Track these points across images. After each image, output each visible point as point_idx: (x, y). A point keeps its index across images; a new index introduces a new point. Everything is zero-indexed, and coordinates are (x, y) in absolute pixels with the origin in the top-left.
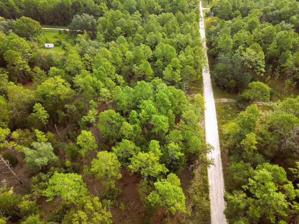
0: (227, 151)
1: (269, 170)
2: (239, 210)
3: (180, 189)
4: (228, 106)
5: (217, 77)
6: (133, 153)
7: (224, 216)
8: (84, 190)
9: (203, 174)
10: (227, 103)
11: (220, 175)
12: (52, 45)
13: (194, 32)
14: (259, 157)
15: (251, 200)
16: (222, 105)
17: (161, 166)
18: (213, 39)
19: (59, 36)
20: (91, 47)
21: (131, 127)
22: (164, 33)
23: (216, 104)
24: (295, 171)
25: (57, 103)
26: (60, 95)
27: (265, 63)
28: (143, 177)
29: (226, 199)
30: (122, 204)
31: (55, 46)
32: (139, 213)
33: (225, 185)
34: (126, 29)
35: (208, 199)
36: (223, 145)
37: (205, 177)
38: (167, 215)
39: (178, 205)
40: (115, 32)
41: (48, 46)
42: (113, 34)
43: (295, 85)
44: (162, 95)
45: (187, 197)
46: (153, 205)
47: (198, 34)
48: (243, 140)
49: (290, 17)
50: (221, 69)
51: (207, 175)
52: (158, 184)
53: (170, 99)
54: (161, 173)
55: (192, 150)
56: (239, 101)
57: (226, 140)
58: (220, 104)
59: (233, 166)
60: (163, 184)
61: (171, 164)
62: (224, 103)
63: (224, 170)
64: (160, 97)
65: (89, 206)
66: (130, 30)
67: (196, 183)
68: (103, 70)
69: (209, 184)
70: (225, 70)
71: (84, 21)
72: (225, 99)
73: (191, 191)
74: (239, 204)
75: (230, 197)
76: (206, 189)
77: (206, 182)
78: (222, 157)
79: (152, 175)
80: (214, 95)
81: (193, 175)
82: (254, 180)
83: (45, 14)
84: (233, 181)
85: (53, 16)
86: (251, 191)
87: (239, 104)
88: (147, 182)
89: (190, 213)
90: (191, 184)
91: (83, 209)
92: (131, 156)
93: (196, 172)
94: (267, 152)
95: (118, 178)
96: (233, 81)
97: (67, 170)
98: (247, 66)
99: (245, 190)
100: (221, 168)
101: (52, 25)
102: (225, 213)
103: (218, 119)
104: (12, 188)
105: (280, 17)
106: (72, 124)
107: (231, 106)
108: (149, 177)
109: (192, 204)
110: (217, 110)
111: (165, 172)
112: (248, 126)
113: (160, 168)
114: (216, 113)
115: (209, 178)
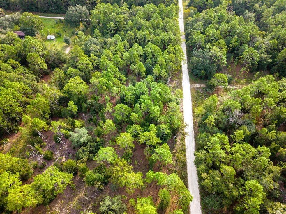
0: (198, 124)
1: (218, 137)
2: (202, 160)
3: (169, 152)
4: (200, 90)
5: (192, 68)
6: (140, 132)
7: (194, 163)
8: (116, 156)
9: (182, 140)
10: (199, 88)
11: (193, 140)
12: (53, 37)
13: (175, 28)
14: (215, 129)
15: (208, 154)
16: (195, 90)
17: (157, 139)
18: (190, 31)
19: (56, 26)
20: (93, 45)
21: (137, 115)
22: (150, 29)
23: (191, 89)
24: (234, 137)
25: (80, 98)
26: (81, 92)
27: (226, 57)
28: (147, 146)
29: (195, 155)
30: (136, 161)
31: (56, 37)
32: (145, 166)
33: (196, 146)
34: (118, 23)
35: (185, 155)
36: (195, 120)
37: (183, 142)
38: (161, 166)
39: (169, 160)
40: (108, 27)
41: (50, 38)
42: (107, 29)
43: (248, 72)
44: (154, 92)
45: (173, 155)
46: (155, 161)
47: (178, 28)
48: (206, 120)
49: (254, 5)
50: (195, 62)
51: (184, 140)
52: (157, 149)
53: (160, 93)
54: (158, 143)
55: (175, 127)
56: (208, 87)
57: (197, 117)
58: (194, 89)
59: (200, 136)
60: (160, 150)
61: (162, 136)
62: (197, 88)
63: (195, 137)
64: (153, 94)
65: (120, 163)
66: (121, 24)
67: (178, 146)
68: (110, 72)
69: (186, 146)
70: (198, 63)
71: (78, 13)
72: (198, 85)
73: (175, 151)
74: (202, 157)
75: (197, 153)
76: (183, 150)
77: (184, 145)
78: (194, 129)
79: (153, 145)
80: (190, 81)
81: (176, 141)
82: (210, 143)
83: (39, 3)
84: (199, 144)
85: (47, 5)
86: (208, 149)
87: (207, 89)
88: (150, 148)
89: (174, 164)
90: (174, 147)
91: (117, 165)
92: (139, 134)
93: (178, 139)
94: (220, 125)
95: (133, 147)
96: (203, 71)
97: (98, 143)
98: (214, 59)
99: (206, 149)
100: (193, 136)
101: (46, 13)
102: (194, 162)
103: (192, 101)
104: (64, 157)
105: (245, 4)
106: (92, 111)
107: (202, 90)
108: (151, 146)
109: (175, 159)
110: (192, 94)
111: (160, 142)
112: (210, 110)
113: (157, 140)
114: (191, 96)
115: (185, 143)
